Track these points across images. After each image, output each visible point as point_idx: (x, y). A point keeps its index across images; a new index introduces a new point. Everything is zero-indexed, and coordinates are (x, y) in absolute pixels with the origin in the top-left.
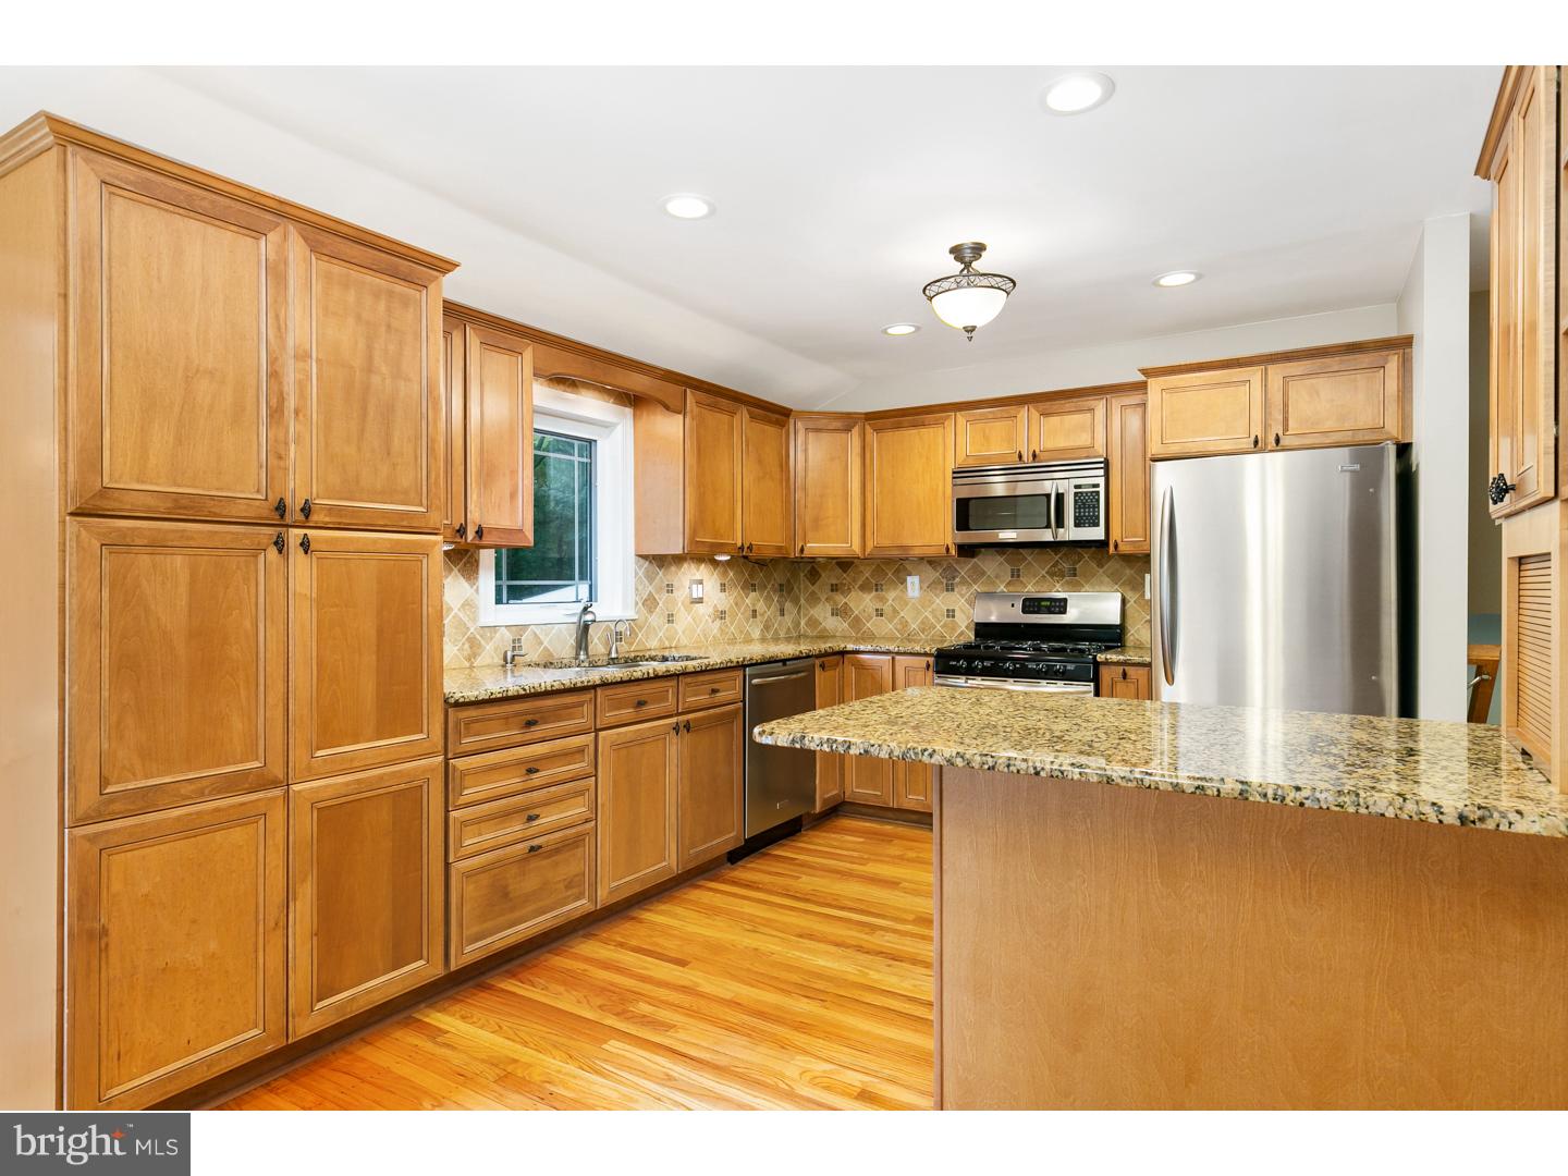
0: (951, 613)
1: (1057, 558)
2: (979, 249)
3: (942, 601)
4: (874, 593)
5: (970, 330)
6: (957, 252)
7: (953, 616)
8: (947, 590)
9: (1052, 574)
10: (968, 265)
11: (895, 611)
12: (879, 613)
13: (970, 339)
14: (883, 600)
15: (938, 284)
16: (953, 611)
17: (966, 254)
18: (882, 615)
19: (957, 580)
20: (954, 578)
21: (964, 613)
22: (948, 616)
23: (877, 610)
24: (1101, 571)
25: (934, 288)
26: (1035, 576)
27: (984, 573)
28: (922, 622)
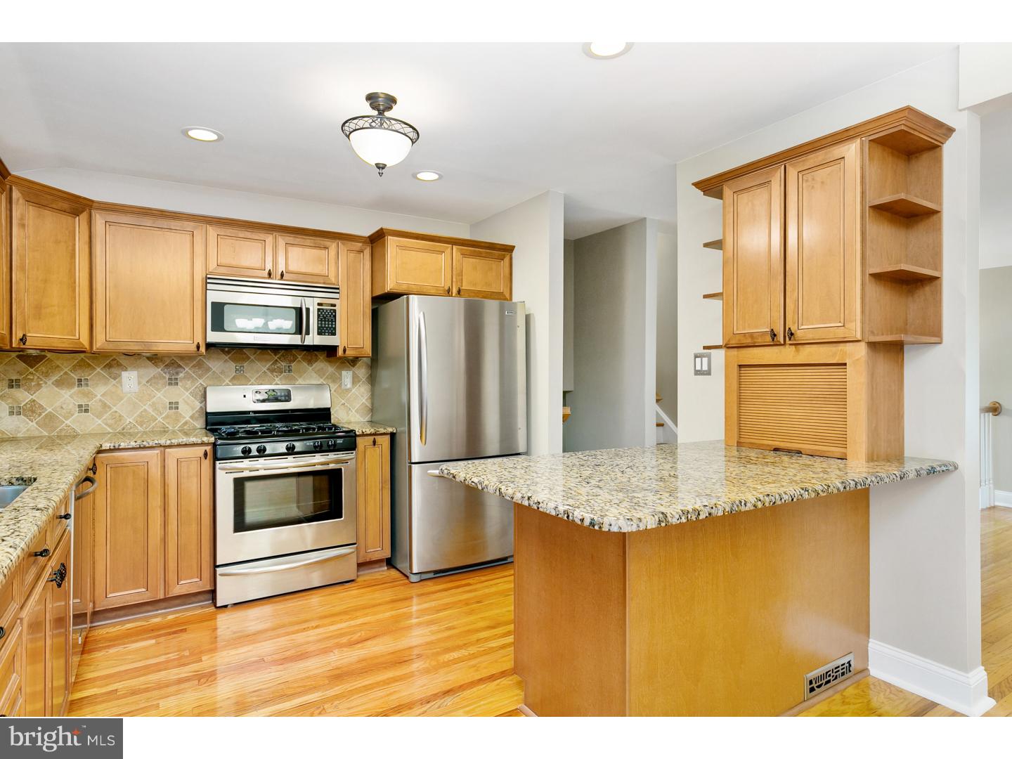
0: (174, 406)
1: (276, 358)
2: (391, 101)
3: (164, 394)
4: (76, 388)
5: (381, 167)
6: (371, 98)
7: (177, 408)
8: (170, 384)
9: (272, 371)
10: (381, 113)
11: (105, 406)
12: (84, 409)
13: (381, 174)
14: (89, 395)
15: (355, 121)
16: (177, 403)
17: (381, 103)
18: (87, 411)
19: (181, 375)
20: (177, 373)
21: (188, 404)
22: (171, 408)
23: (80, 406)
24: (311, 368)
25: (352, 125)
26: (258, 372)
27: (209, 369)
28: (141, 416)
